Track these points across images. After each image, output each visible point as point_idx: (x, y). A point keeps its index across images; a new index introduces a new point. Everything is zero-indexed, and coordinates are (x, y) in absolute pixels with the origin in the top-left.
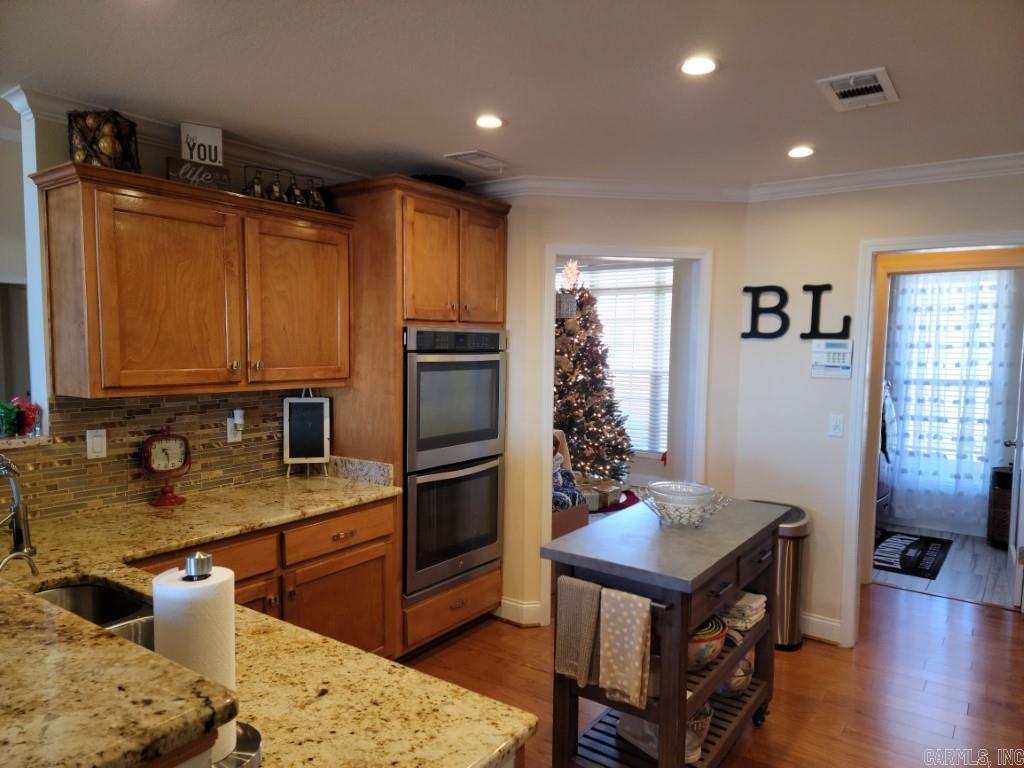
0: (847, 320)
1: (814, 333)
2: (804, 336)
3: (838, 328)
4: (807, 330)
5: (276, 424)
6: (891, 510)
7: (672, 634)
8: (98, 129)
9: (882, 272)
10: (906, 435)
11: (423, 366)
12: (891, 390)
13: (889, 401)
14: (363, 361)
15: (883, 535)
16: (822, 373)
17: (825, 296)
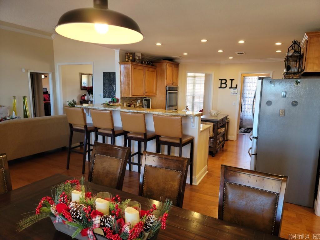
0: (237, 85)
1: (231, 87)
2: (230, 88)
3: (235, 87)
4: (230, 87)
5: (142, 103)
6: (242, 123)
7: (216, 127)
8: (130, 55)
9: (242, 76)
10: (245, 108)
11: (169, 93)
12: (243, 99)
13: (242, 101)
14: (158, 92)
15: (240, 128)
16: (233, 94)
17: (233, 81)
